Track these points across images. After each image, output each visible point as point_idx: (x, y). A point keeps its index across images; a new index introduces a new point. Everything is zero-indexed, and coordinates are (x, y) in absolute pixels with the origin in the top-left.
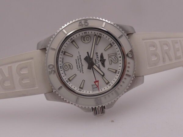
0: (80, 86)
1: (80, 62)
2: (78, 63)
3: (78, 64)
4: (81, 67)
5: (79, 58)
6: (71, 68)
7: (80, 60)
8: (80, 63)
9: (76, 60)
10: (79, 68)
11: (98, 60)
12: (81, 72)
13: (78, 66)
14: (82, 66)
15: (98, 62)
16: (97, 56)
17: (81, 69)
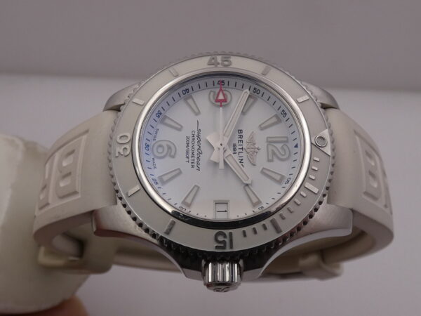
0: (186, 198)
1: (196, 144)
2: (190, 145)
3: (190, 147)
4: (196, 156)
5: (196, 134)
6: (173, 154)
7: (196, 141)
8: (196, 147)
9: (188, 138)
10: (190, 157)
11: (241, 147)
12: (193, 167)
13: (190, 152)
14: (200, 153)
15: (241, 151)
16: (241, 137)
17: (196, 160)
